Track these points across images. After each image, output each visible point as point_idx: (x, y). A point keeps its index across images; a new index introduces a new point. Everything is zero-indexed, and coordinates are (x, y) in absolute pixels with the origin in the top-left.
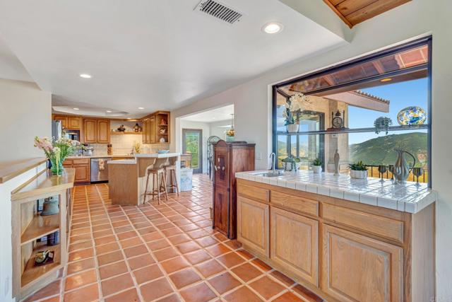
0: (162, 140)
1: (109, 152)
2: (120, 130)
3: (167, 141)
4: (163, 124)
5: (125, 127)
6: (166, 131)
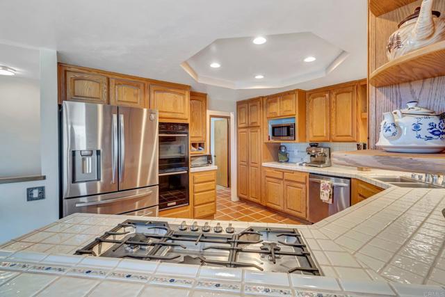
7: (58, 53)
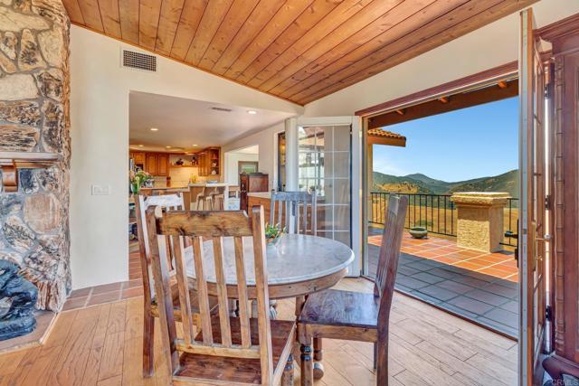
0: (214, 172)
1: (168, 184)
2: (178, 163)
3: (218, 173)
4: (215, 158)
5: (183, 160)
6: (217, 165)
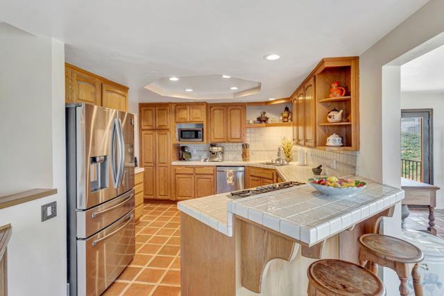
0: (334, 140)
1: (245, 156)
2: (260, 120)
3: (347, 142)
4: (337, 96)
5: (267, 115)
6: (346, 115)
7: (65, 45)
